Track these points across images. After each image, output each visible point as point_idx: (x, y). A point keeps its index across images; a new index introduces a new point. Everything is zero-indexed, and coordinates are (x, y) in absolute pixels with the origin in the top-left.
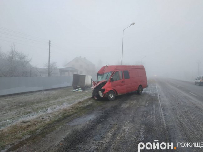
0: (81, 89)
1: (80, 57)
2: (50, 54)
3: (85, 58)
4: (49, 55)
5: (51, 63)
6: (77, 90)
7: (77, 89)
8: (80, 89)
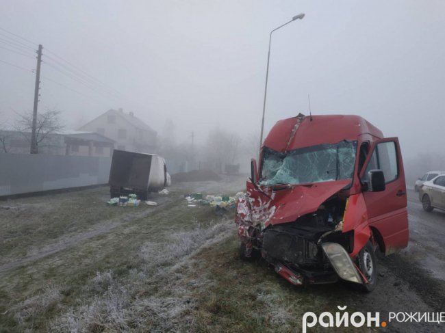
0: (135, 195)
1: (121, 110)
2: (41, 85)
3: (131, 114)
4: (37, 88)
5: (40, 111)
6: (124, 201)
7: (126, 198)
8: (132, 195)
